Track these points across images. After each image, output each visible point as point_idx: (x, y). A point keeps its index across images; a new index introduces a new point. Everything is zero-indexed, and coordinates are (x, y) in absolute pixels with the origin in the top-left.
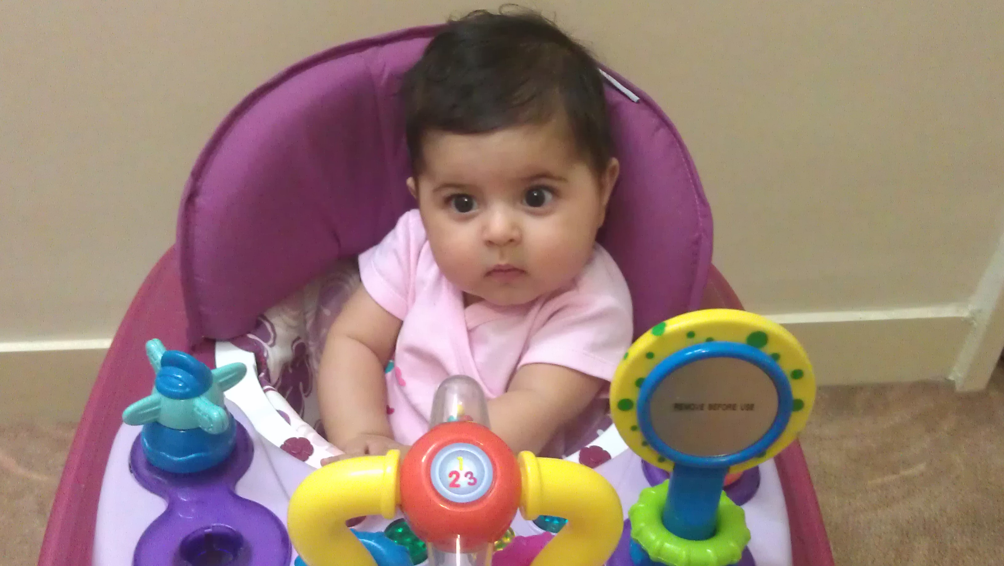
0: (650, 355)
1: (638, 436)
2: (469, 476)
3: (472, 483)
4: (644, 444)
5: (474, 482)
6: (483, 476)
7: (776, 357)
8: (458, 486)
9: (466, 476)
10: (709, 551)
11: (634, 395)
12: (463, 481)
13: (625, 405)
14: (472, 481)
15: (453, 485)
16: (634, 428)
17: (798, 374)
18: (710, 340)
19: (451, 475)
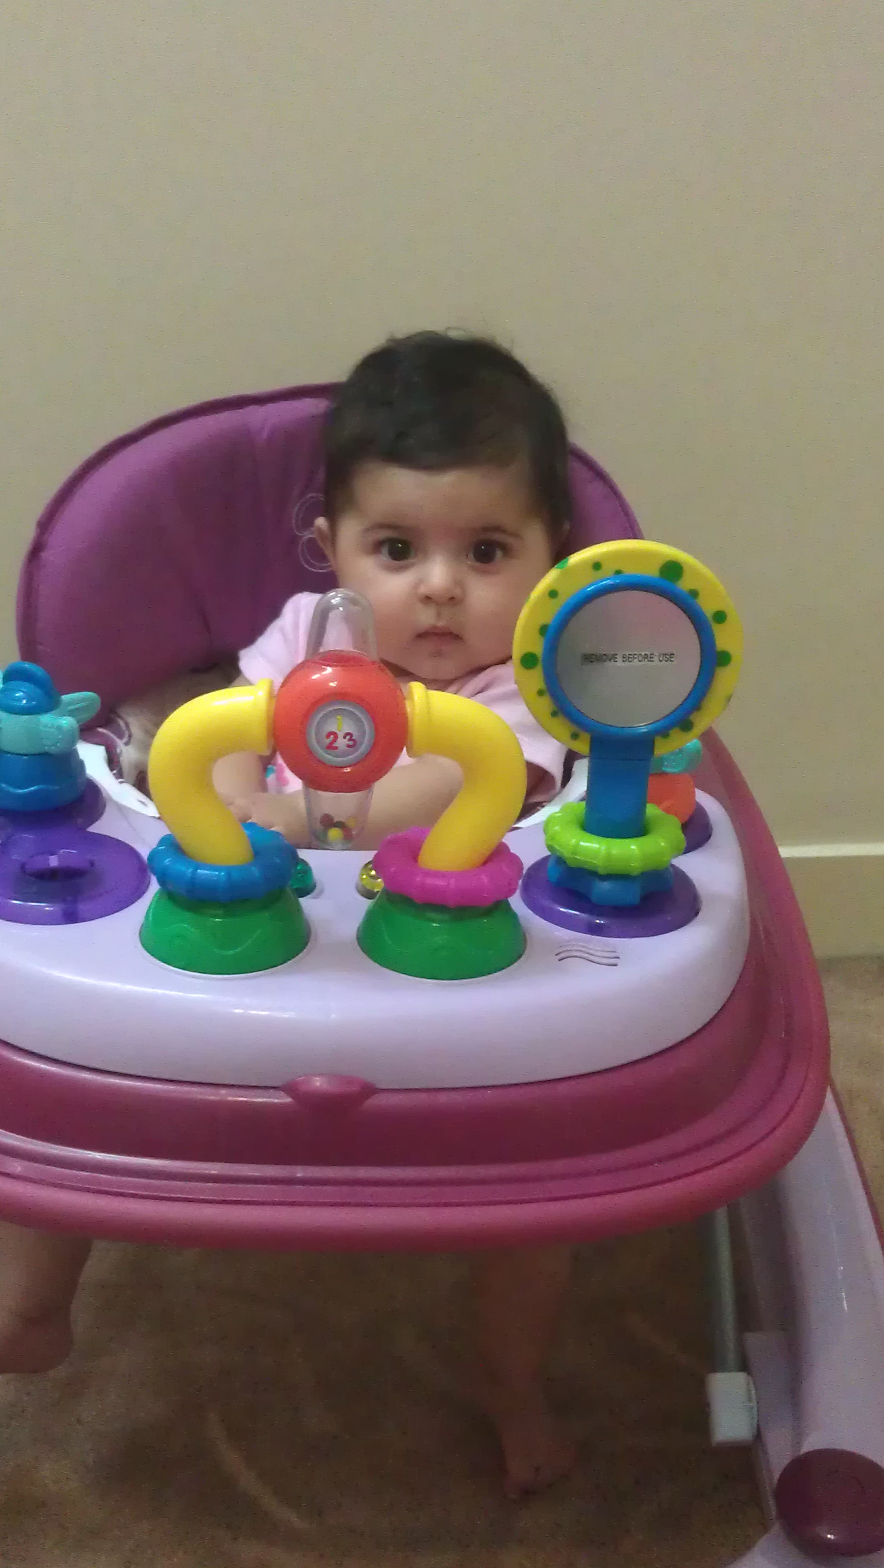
0: (553, 594)
1: (545, 704)
2: (348, 737)
3: (351, 745)
4: (554, 714)
5: (353, 744)
6: (364, 733)
7: (694, 594)
8: (336, 748)
9: (345, 737)
10: (633, 847)
11: (538, 647)
12: (342, 743)
13: (528, 661)
14: (351, 743)
15: (331, 747)
16: (540, 693)
17: (720, 617)
18: (618, 572)
19: (328, 736)
